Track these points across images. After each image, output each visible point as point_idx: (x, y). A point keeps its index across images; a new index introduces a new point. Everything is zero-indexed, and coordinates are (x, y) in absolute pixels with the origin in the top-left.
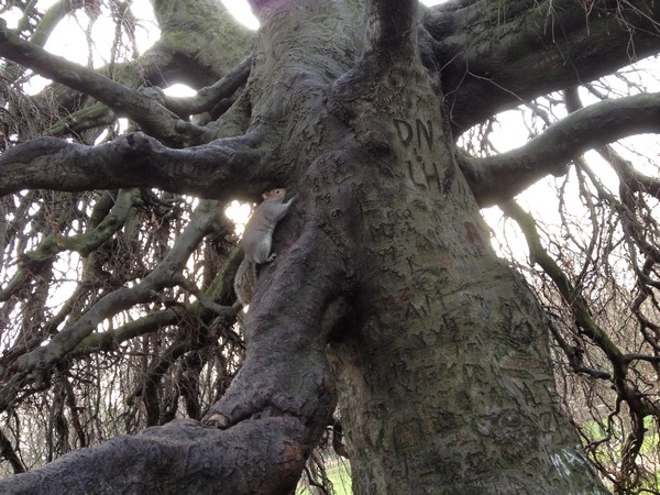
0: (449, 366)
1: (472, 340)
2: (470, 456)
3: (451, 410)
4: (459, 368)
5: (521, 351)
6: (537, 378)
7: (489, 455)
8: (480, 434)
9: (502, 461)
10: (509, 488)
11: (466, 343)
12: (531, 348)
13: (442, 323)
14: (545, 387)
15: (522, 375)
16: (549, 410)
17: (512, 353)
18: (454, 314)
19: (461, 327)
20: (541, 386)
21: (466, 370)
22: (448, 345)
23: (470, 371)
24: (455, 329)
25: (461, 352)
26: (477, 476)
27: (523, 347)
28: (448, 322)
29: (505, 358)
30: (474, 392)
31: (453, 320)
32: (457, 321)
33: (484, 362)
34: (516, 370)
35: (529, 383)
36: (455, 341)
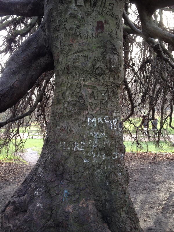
0: (64, 82)
1: (73, 73)
2: (59, 113)
3: (59, 98)
4: (66, 84)
5: (96, 79)
6: (99, 89)
7: (64, 114)
8: (64, 107)
9: (67, 117)
10: (66, 125)
11: (71, 74)
12: (101, 78)
13: (65, 66)
14: (101, 93)
15: (93, 88)
16: (100, 102)
17: (93, 79)
18: (69, 63)
19: (71, 69)
20: (99, 93)
21: (68, 84)
22: (66, 75)
23: (69, 85)
24: (68, 69)
25: (69, 78)
26: (59, 120)
27: (98, 77)
28: (67, 66)
29: (90, 81)
30: (67, 93)
31: (68, 65)
32: (69, 66)
33: (75, 82)
34: (92, 86)
35: (95, 91)
36: (68, 73)
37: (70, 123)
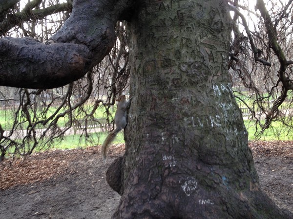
0: (175, 37)
1: (189, 26)
2: (174, 80)
3: (170, 58)
4: (179, 39)
5: (214, 35)
6: (218, 50)
7: (183, 80)
8: (181, 71)
11: (186, 26)
12: (220, 35)
13: (176, 15)
14: (221, 55)
15: (211, 47)
16: (220, 66)
17: (209, 36)
18: (183, 11)
19: (185, 18)
20: (219, 54)
21: (182, 40)
22: (177, 27)
23: (184, 41)
24: (182, 19)
25: (182, 31)
27: (216, 34)
28: (179, 14)
29: (205, 38)
30: (184, 51)
31: (182, 14)
32: (184, 15)
33: (193, 38)
34: (209, 45)
35: (214, 51)
36: (181, 25)
37: (194, 91)
